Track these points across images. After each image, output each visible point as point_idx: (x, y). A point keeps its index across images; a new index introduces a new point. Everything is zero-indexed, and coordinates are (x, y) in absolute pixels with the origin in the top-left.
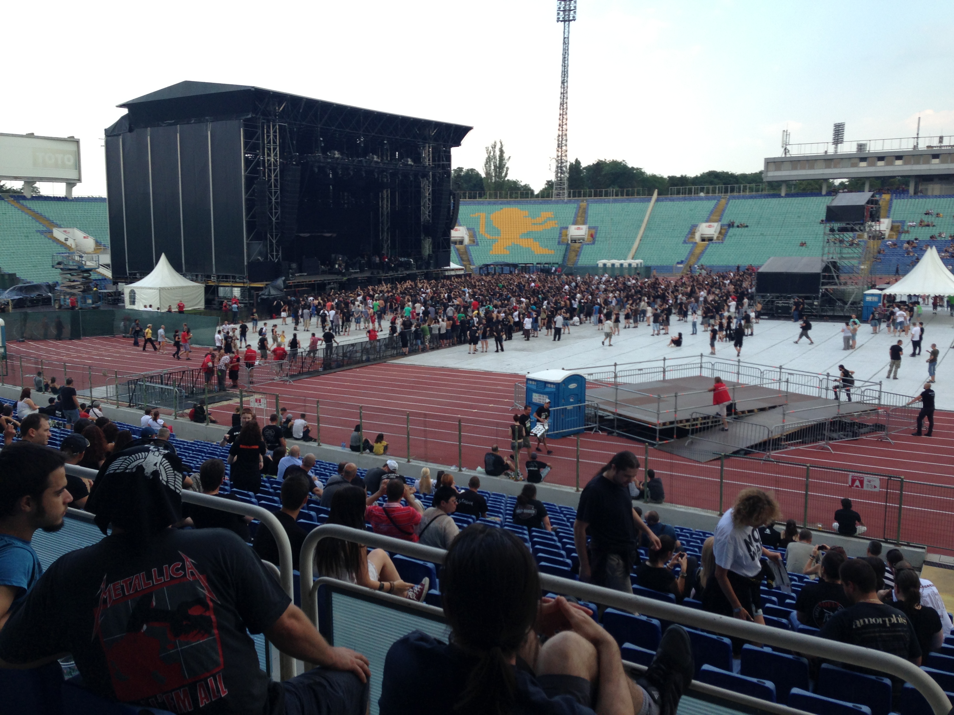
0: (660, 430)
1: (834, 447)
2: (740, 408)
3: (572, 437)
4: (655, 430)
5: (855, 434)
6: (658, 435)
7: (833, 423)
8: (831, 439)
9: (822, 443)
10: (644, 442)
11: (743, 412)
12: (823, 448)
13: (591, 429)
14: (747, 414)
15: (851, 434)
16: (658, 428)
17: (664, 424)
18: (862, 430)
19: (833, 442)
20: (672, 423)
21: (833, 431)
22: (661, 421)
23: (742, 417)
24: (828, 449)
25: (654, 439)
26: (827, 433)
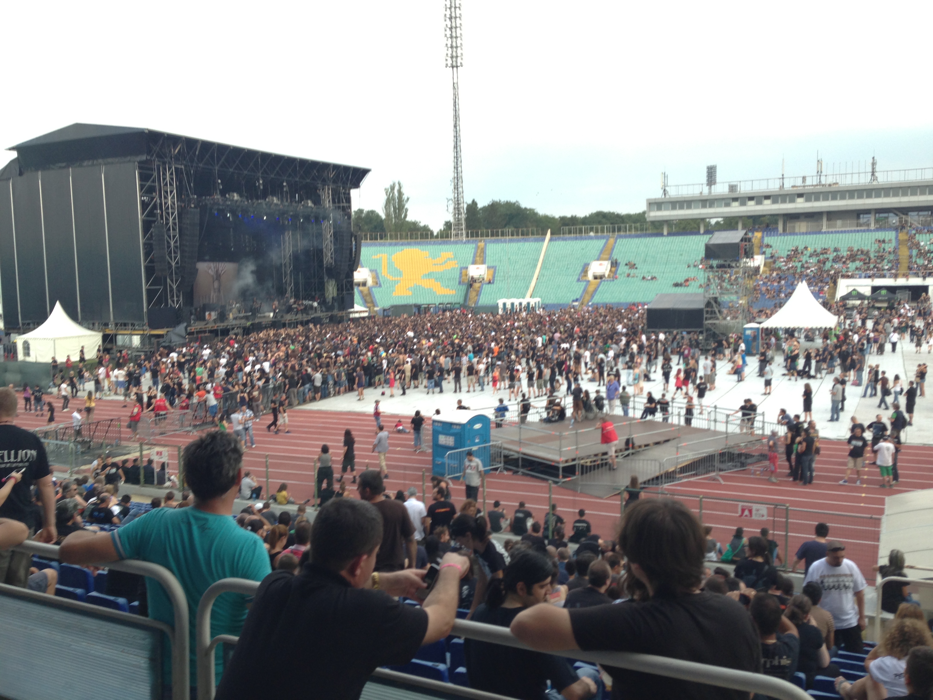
0: (563, 468)
1: (724, 478)
2: (637, 443)
4: (559, 467)
5: (743, 465)
6: (561, 473)
7: (722, 455)
8: (721, 470)
9: (713, 474)
10: (547, 480)
11: (640, 447)
12: (714, 479)
13: (496, 469)
14: (643, 448)
15: (739, 464)
16: (561, 465)
17: (567, 461)
18: (749, 461)
19: (721, 473)
20: (574, 460)
21: (722, 462)
22: (563, 459)
23: (639, 451)
24: (718, 480)
25: (557, 476)
26: (717, 464)
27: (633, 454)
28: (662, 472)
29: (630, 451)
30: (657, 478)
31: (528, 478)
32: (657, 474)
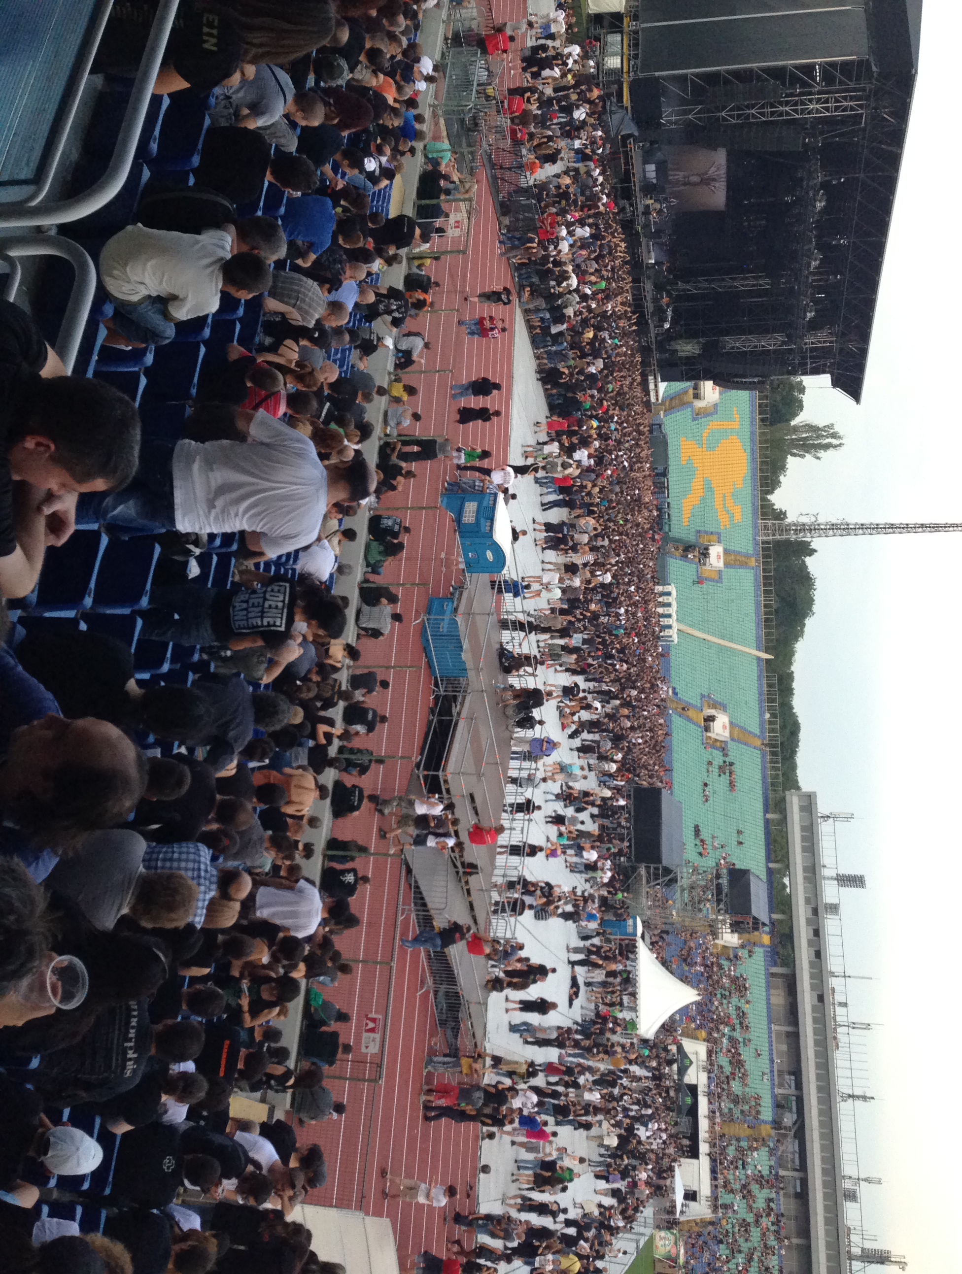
0: (437, 776)
1: (425, 996)
2: (472, 879)
3: (424, 660)
4: (438, 770)
5: (443, 1023)
6: (431, 773)
7: (457, 995)
8: (436, 993)
9: (430, 981)
10: (422, 754)
11: (467, 883)
12: (423, 983)
13: (436, 685)
14: (465, 888)
15: (444, 1017)
16: (440, 773)
17: (446, 781)
18: (449, 1033)
19: (432, 995)
20: (448, 791)
21: (447, 994)
22: (449, 777)
23: (460, 881)
24: (422, 988)
25: (426, 769)
26: (443, 988)
27: (457, 873)
28: (432, 912)
29: (461, 870)
30: (424, 905)
31: (425, 729)
32: (430, 905)
